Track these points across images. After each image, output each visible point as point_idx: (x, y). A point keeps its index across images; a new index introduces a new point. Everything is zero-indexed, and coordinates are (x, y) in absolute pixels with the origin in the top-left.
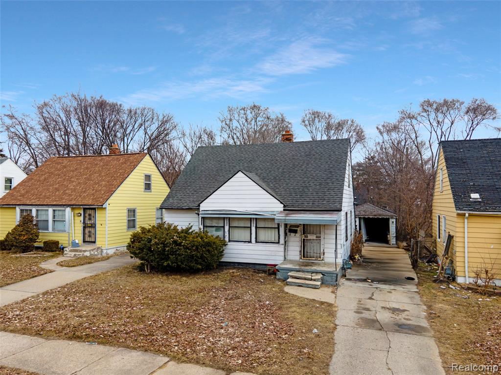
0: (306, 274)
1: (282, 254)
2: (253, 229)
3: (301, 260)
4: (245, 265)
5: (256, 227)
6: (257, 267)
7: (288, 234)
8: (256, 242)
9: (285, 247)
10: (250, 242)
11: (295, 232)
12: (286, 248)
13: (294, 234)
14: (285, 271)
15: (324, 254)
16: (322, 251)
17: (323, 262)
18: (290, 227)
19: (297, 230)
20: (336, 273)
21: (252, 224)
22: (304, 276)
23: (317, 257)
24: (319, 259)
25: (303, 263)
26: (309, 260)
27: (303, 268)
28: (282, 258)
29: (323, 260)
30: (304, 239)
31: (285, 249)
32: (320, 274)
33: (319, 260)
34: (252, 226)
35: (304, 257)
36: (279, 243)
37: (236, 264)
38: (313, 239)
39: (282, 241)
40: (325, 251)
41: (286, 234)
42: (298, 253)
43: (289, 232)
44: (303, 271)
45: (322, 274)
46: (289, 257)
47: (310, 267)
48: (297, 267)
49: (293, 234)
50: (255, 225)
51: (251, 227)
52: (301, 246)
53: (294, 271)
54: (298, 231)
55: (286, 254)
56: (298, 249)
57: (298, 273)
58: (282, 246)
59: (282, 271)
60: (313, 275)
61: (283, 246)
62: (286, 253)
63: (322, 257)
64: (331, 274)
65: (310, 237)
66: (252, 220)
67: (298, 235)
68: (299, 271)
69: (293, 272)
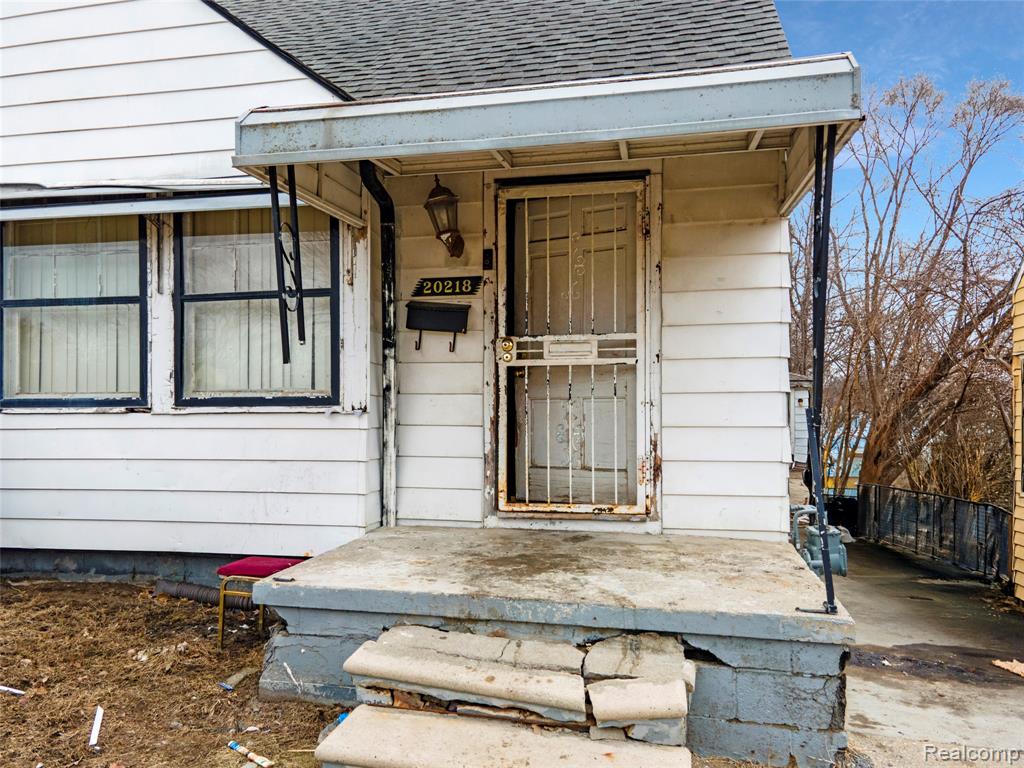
0: (533, 649)
1: (360, 479)
2: (161, 309)
3: (493, 521)
4: (128, 566)
5: (180, 299)
6: (205, 575)
7: (406, 337)
8: (180, 402)
9: (381, 428)
10: (138, 404)
11: (455, 321)
12: (390, 436)
13: (448, 337)
14: (335, 624)
15: (657, 470)
16: (643, 448)
17: (652, 527)
18: (419, 292)
19: (464, 311)
20: (837, 638)
21: (152, 277)
22: (506, 683)
23: (606, 495)
24: (622, 509)
25: (507, 539)
26: (552, 516)
27: (501, 586)
28: (362, 511)
29: (647, 515)
30: (511, 371)
31: (384, 445)
32: (670, 644)
33: (626, 519)
34: (152, 289)
35: (512, 495)
36: (334, 399)
37: (71, 565)
38: (582, 370)
39: (358, 383)
40: (667, 451)
41: (386, 338)
42: (476, 471)
43: (409, 326)
44: (502, 625)
45: (691, 654)
46: (411, 506)
47: (560, 577)
48: (450, 585)
49: (436, 342)
50: (168, 283)
51: (141, 300)
52: (495, 422)
53: (418, 619)
54: (476, 318)
55: (390, 483)
56: (476, 441)
57: (457, 640)
58: (354, 421)
59: (314, 625)
60: (602, 658)
61: (365, 422)
62: (390, 468)
63: (643, 491)
64: (784, 652)
65: (558, 351)
66: (151, 230)
67: (472, 344)
68: (464, 623)
69: (404, 635)
